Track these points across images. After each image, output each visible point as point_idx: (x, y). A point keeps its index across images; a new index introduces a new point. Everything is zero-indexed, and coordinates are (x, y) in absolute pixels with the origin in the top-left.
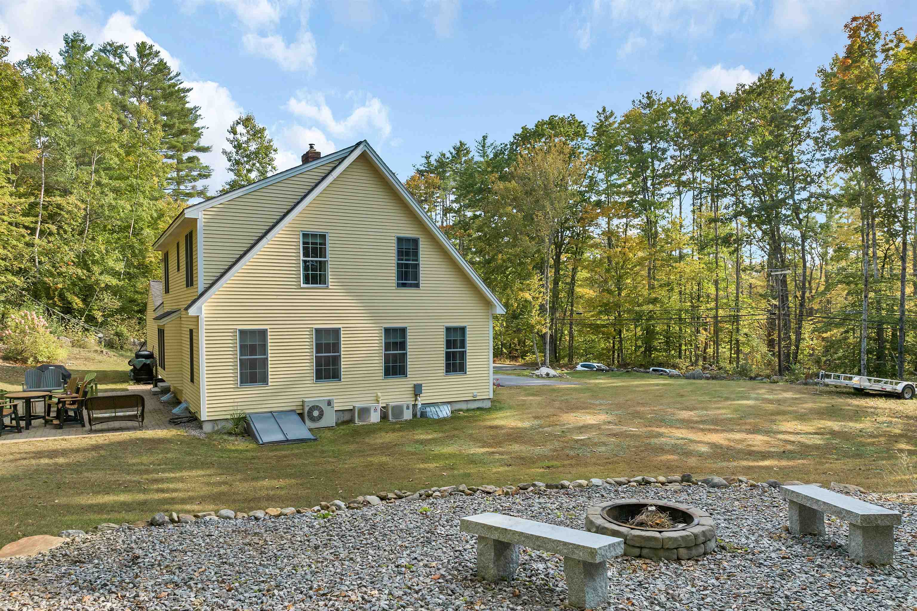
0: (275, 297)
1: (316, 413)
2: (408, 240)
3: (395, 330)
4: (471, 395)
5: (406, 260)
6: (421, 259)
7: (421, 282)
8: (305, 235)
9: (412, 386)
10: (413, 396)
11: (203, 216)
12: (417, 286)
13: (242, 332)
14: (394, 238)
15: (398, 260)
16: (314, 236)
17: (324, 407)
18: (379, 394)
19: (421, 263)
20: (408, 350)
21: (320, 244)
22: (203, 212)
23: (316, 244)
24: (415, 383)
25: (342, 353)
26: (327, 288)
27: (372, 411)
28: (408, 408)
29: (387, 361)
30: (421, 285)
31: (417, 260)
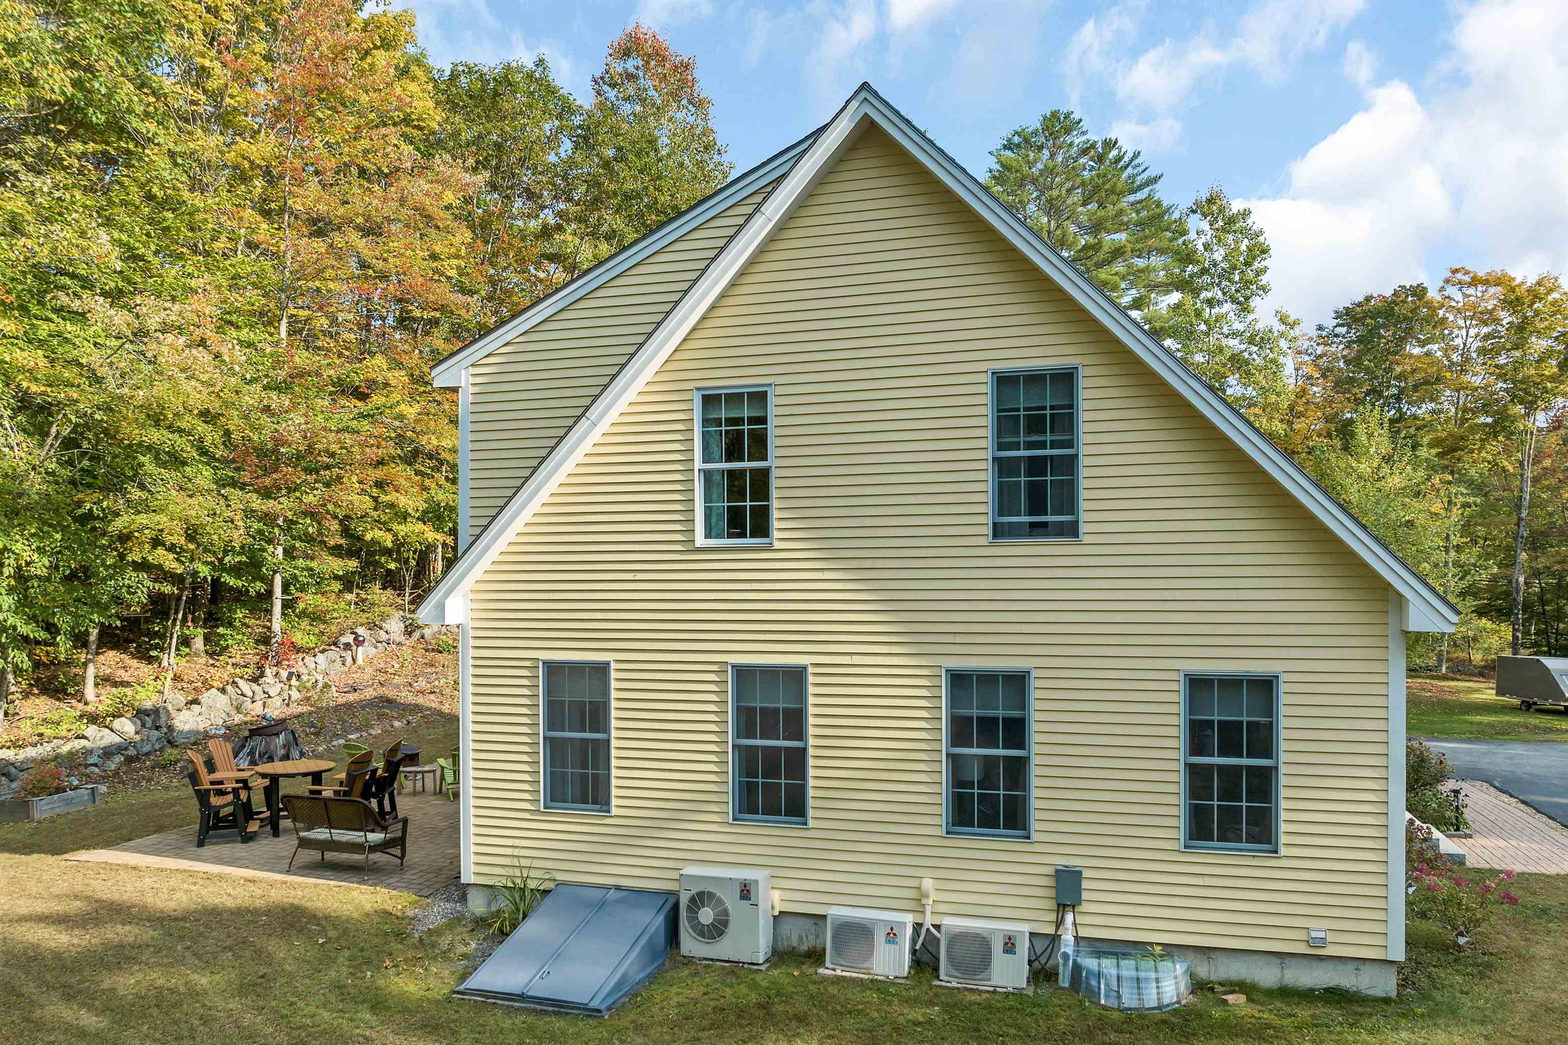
0: (630, 576)
1: (706, 915)
2: (1034, 379)
3: (988, 679)
4: (1303, 935)
5: (1030, 446)
6: (1083, 438)
7: (1083, 517)
8: (710, 401)
9: (1050, 870)
10: (1052, 905)
11: (472, 380)
12: (1071, 530)
13: (552, 668)
14: (982, 378)
15: (1001, 447)
16: (734, 398)
17: (731, 901)
18: (928, 884)
19: (1083, 450)
20: (1035, 749)
21: (752, 420)
22: (472, 370)
23: (739, 421)
24: (1061, 861)
25: (811, 741)
26: (769, 548)
27: (880, 938)
28: (1010, 947)
29: (958, 780)
30: (1083, 528)
31: (1070, 444)
